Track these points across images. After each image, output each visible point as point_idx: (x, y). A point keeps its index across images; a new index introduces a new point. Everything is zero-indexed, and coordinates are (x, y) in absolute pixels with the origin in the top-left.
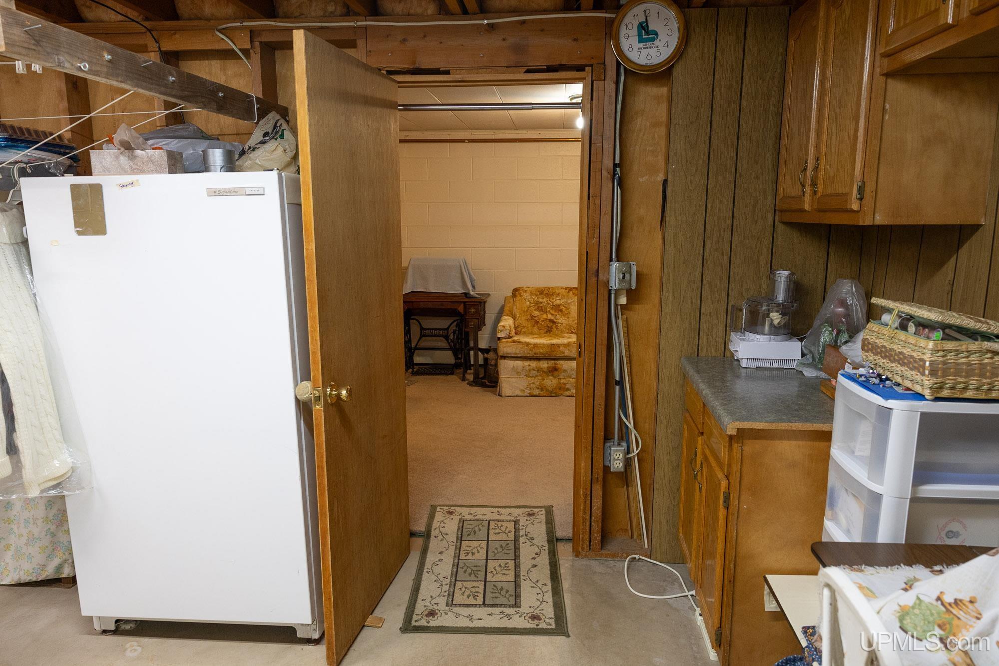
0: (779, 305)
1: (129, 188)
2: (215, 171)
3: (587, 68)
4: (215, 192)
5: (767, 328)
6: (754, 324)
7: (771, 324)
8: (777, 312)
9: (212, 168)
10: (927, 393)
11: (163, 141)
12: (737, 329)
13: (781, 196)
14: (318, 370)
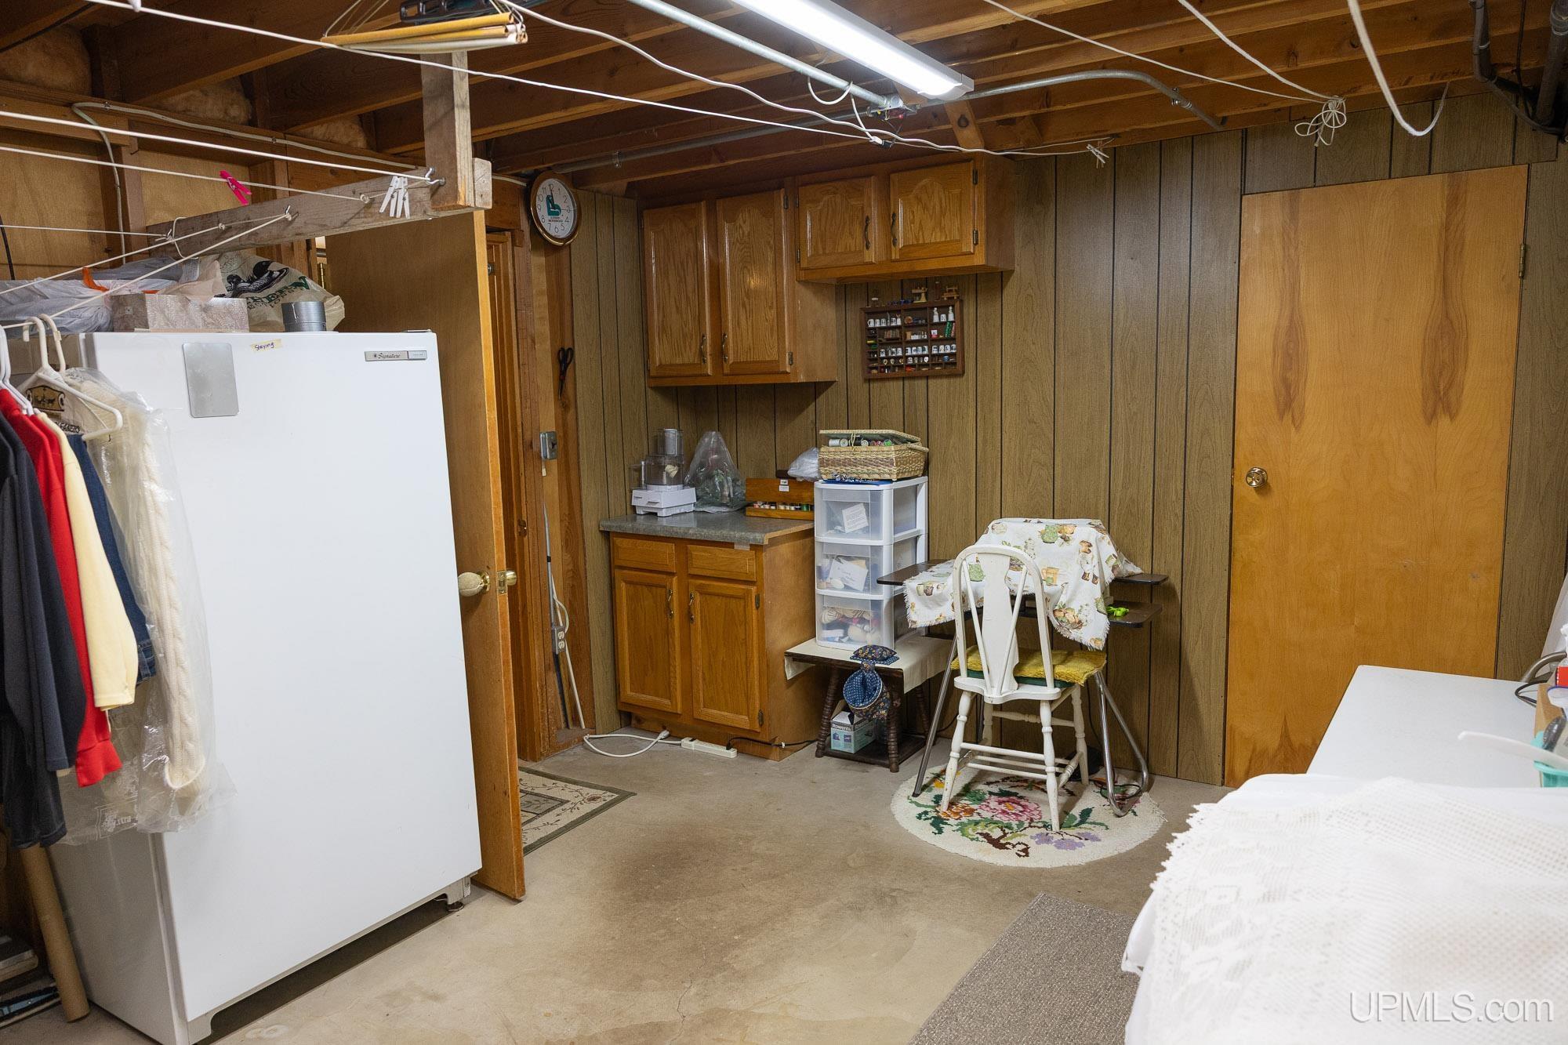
0: (671, 457)
1: (268, 350)
2: (310, 330)
3: (506, 233)
4: (375, 356)
5: (665, 481)
6: (655, 477)
7: (668, 474)
8: (671, 464)
9: (305, 326)
10: (894, 478)
11: (157, 282)
12: (639, 487)
13: (658, 364)
14: (502, 553)
